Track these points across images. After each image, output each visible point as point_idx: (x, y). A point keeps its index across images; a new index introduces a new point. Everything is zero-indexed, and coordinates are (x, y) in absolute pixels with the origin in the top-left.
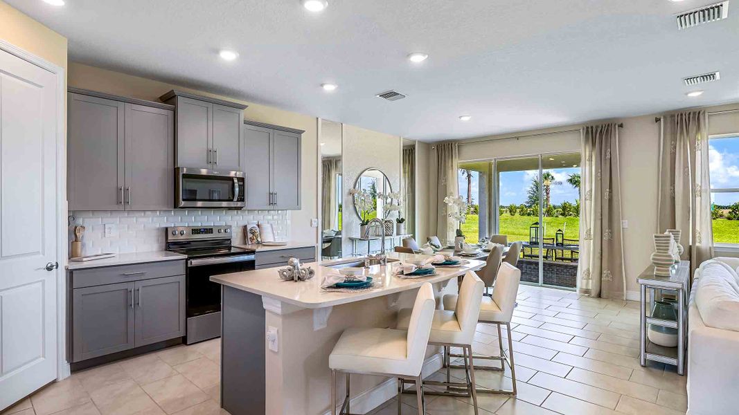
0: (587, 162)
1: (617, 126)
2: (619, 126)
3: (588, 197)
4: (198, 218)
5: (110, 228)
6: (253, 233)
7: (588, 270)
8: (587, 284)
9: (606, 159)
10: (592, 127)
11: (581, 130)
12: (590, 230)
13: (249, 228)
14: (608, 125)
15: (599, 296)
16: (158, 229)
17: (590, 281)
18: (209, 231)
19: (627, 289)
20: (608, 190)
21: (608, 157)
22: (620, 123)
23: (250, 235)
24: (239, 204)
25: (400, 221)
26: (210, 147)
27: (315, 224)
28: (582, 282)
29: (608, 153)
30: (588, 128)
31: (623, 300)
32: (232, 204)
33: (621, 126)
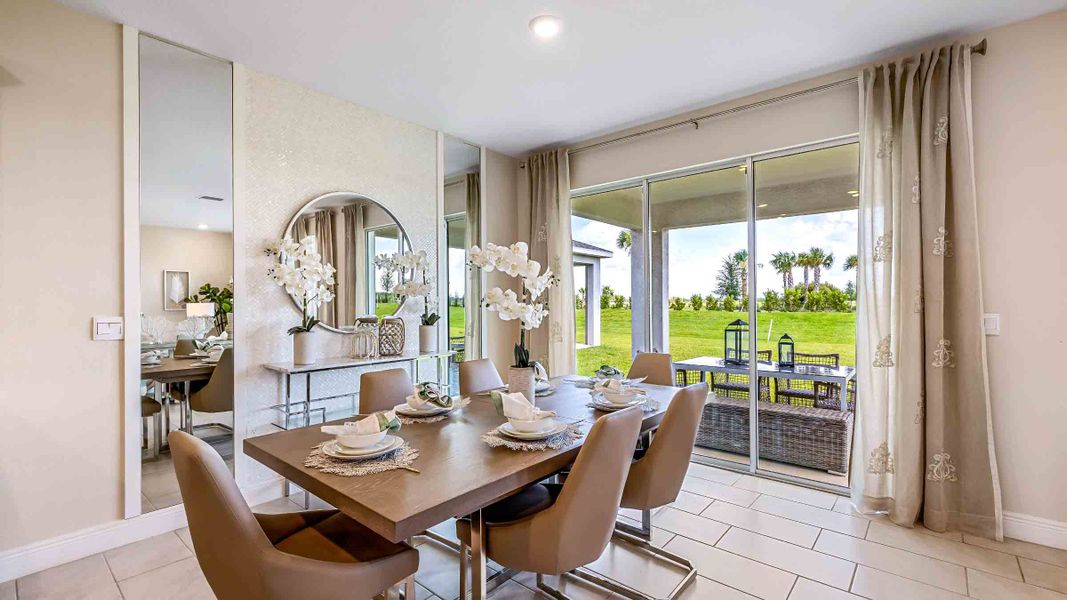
0: (878, 162)
1: (967, 52)
2: (974, 51)
3: (880, 253)
7: (885, 446)
8: (882, 484)
9: (934, 147)
10: (892, 67)
11: (860, 80)
12: (889, 342)
14: (942, 53)
15: (921, 520)
17: (890, 476)
19: (1004, 508)
20: (942, 230)
21: (942, 139)
22: (977, 42)
25: (429, 320)
28: (867, 479)
29: (942, 130)
30: (879, 70)
31: (994, 539)
33: (981, 50)
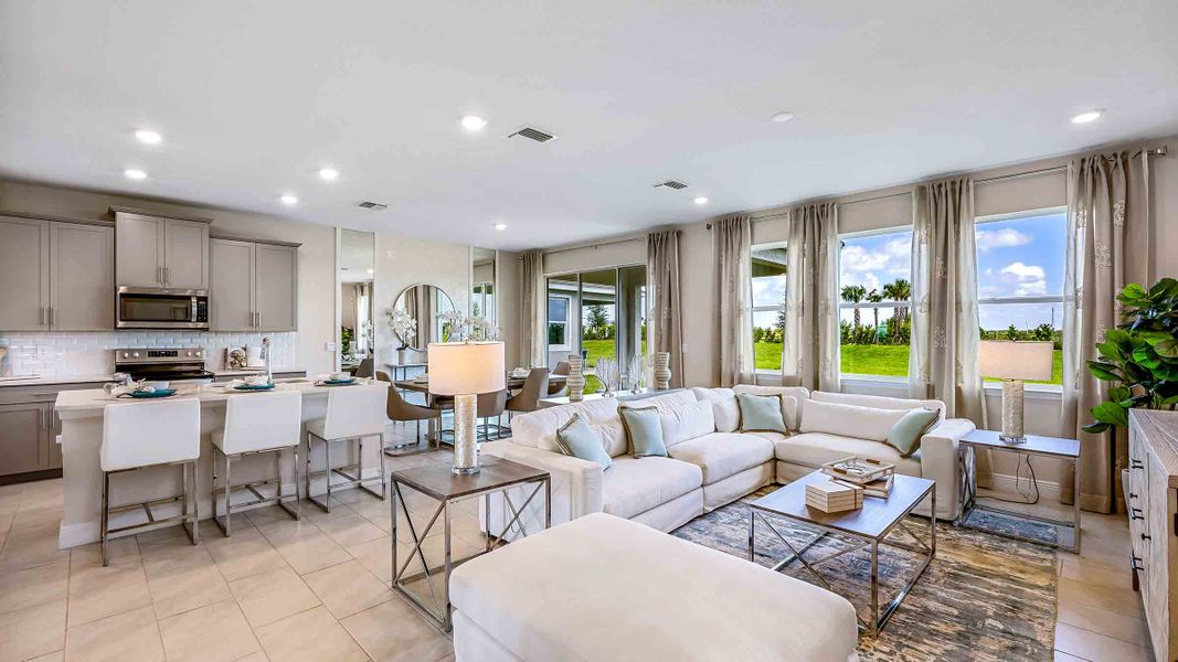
0: (651, 276)
1: (675, 234)
2: (677, 234)
4: (160, 341)
5: (43, 350)
6: (236, 358)
9: (665, 273)
13: (229, 352)
14: (667, 233)
16: (107, 351)
18: (174, 353)
20: (667, 309)
21: (667, 270)
22: (678, 230)
23: (230, 359)
24: (201, 325)
26: (161, 264)
27: (331, 348)
30: (650, 236)
32: (190, 325)
33: (679, 234)
